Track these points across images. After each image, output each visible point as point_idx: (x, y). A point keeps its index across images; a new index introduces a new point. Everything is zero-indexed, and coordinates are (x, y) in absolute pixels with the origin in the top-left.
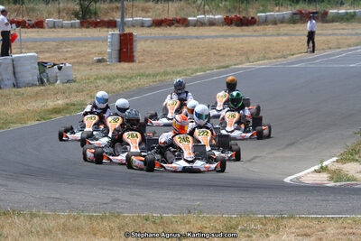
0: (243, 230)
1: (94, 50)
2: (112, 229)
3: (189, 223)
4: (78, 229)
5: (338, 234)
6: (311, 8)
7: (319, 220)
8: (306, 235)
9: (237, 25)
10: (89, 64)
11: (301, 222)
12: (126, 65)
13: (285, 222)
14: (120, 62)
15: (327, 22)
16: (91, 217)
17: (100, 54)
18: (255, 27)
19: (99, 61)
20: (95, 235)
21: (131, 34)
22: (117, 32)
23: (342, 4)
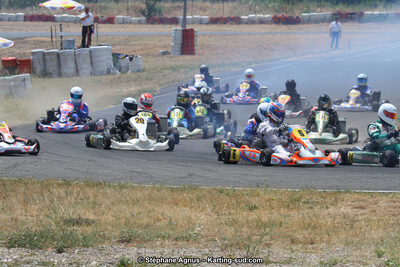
0: (305, 203)
1: (159, 44)
2: (192, 200)
3: (258, 195)
4: (162, 200)
5: (390, 207)
6: (348, 10)
7: (372, 195)
8: (361, 208)
9: (284, 23)
10: (155, 56)
11: (356, 196)
12: (188, 57)
13: (341, 196)
14: (182, 54)
15: (363, 22)
16: (172, 190)
17: (165, 47)
18: (300, 26)
19: (164, 53)
20: (176, 204)
21: (192, 30)
22: (179, 28)
23: (376, 6)
